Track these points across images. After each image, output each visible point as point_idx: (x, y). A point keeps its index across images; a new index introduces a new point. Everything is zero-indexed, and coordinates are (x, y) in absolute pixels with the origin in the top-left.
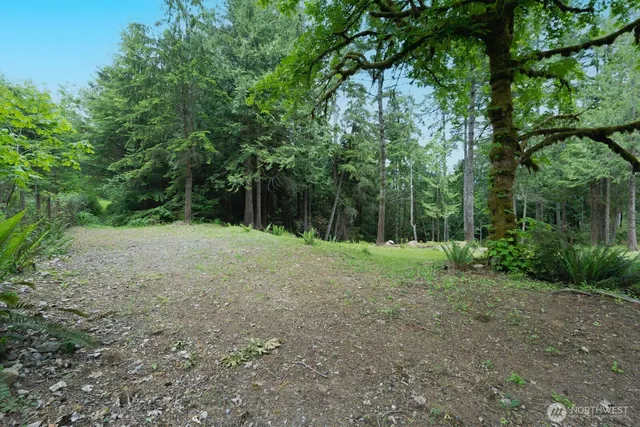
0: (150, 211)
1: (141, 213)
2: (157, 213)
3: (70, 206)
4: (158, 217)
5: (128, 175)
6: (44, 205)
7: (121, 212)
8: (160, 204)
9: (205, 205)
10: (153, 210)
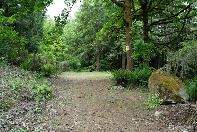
0: (88, 67)
1: (86, 68)
2: (90, 68)
3: (65, 65)
4: (91, 69)
5: (82, 54)
6: (58, 65)
7: (80, 68)
8: (92, 64)
9: (107, 65)
10: (89, 67)
